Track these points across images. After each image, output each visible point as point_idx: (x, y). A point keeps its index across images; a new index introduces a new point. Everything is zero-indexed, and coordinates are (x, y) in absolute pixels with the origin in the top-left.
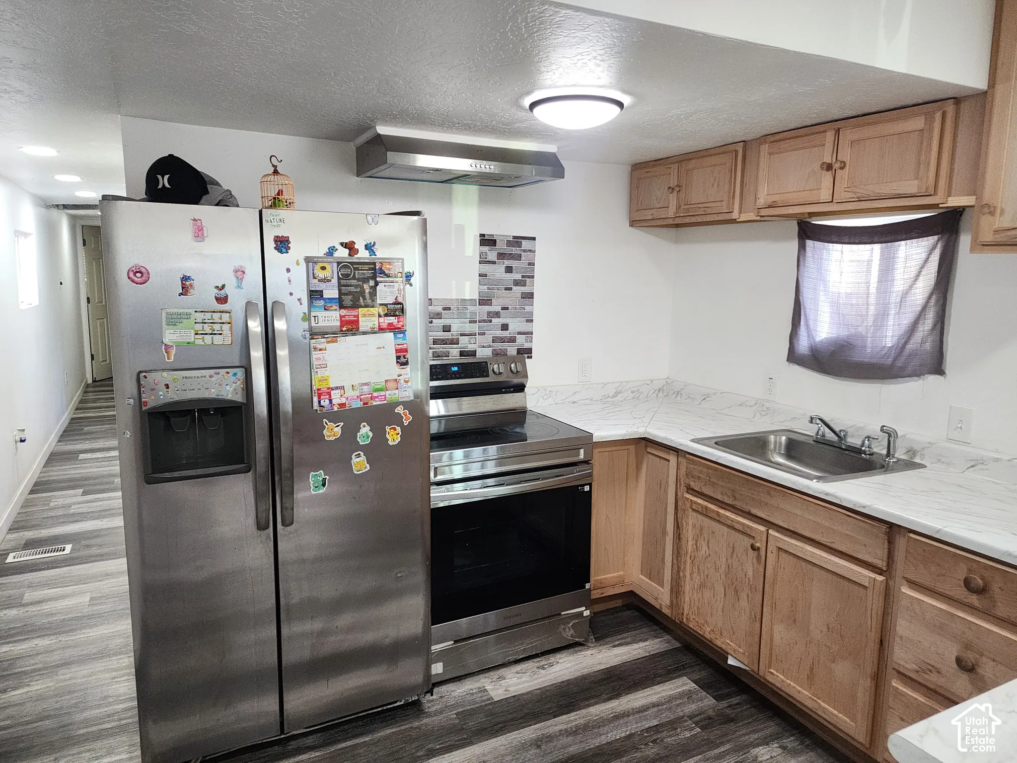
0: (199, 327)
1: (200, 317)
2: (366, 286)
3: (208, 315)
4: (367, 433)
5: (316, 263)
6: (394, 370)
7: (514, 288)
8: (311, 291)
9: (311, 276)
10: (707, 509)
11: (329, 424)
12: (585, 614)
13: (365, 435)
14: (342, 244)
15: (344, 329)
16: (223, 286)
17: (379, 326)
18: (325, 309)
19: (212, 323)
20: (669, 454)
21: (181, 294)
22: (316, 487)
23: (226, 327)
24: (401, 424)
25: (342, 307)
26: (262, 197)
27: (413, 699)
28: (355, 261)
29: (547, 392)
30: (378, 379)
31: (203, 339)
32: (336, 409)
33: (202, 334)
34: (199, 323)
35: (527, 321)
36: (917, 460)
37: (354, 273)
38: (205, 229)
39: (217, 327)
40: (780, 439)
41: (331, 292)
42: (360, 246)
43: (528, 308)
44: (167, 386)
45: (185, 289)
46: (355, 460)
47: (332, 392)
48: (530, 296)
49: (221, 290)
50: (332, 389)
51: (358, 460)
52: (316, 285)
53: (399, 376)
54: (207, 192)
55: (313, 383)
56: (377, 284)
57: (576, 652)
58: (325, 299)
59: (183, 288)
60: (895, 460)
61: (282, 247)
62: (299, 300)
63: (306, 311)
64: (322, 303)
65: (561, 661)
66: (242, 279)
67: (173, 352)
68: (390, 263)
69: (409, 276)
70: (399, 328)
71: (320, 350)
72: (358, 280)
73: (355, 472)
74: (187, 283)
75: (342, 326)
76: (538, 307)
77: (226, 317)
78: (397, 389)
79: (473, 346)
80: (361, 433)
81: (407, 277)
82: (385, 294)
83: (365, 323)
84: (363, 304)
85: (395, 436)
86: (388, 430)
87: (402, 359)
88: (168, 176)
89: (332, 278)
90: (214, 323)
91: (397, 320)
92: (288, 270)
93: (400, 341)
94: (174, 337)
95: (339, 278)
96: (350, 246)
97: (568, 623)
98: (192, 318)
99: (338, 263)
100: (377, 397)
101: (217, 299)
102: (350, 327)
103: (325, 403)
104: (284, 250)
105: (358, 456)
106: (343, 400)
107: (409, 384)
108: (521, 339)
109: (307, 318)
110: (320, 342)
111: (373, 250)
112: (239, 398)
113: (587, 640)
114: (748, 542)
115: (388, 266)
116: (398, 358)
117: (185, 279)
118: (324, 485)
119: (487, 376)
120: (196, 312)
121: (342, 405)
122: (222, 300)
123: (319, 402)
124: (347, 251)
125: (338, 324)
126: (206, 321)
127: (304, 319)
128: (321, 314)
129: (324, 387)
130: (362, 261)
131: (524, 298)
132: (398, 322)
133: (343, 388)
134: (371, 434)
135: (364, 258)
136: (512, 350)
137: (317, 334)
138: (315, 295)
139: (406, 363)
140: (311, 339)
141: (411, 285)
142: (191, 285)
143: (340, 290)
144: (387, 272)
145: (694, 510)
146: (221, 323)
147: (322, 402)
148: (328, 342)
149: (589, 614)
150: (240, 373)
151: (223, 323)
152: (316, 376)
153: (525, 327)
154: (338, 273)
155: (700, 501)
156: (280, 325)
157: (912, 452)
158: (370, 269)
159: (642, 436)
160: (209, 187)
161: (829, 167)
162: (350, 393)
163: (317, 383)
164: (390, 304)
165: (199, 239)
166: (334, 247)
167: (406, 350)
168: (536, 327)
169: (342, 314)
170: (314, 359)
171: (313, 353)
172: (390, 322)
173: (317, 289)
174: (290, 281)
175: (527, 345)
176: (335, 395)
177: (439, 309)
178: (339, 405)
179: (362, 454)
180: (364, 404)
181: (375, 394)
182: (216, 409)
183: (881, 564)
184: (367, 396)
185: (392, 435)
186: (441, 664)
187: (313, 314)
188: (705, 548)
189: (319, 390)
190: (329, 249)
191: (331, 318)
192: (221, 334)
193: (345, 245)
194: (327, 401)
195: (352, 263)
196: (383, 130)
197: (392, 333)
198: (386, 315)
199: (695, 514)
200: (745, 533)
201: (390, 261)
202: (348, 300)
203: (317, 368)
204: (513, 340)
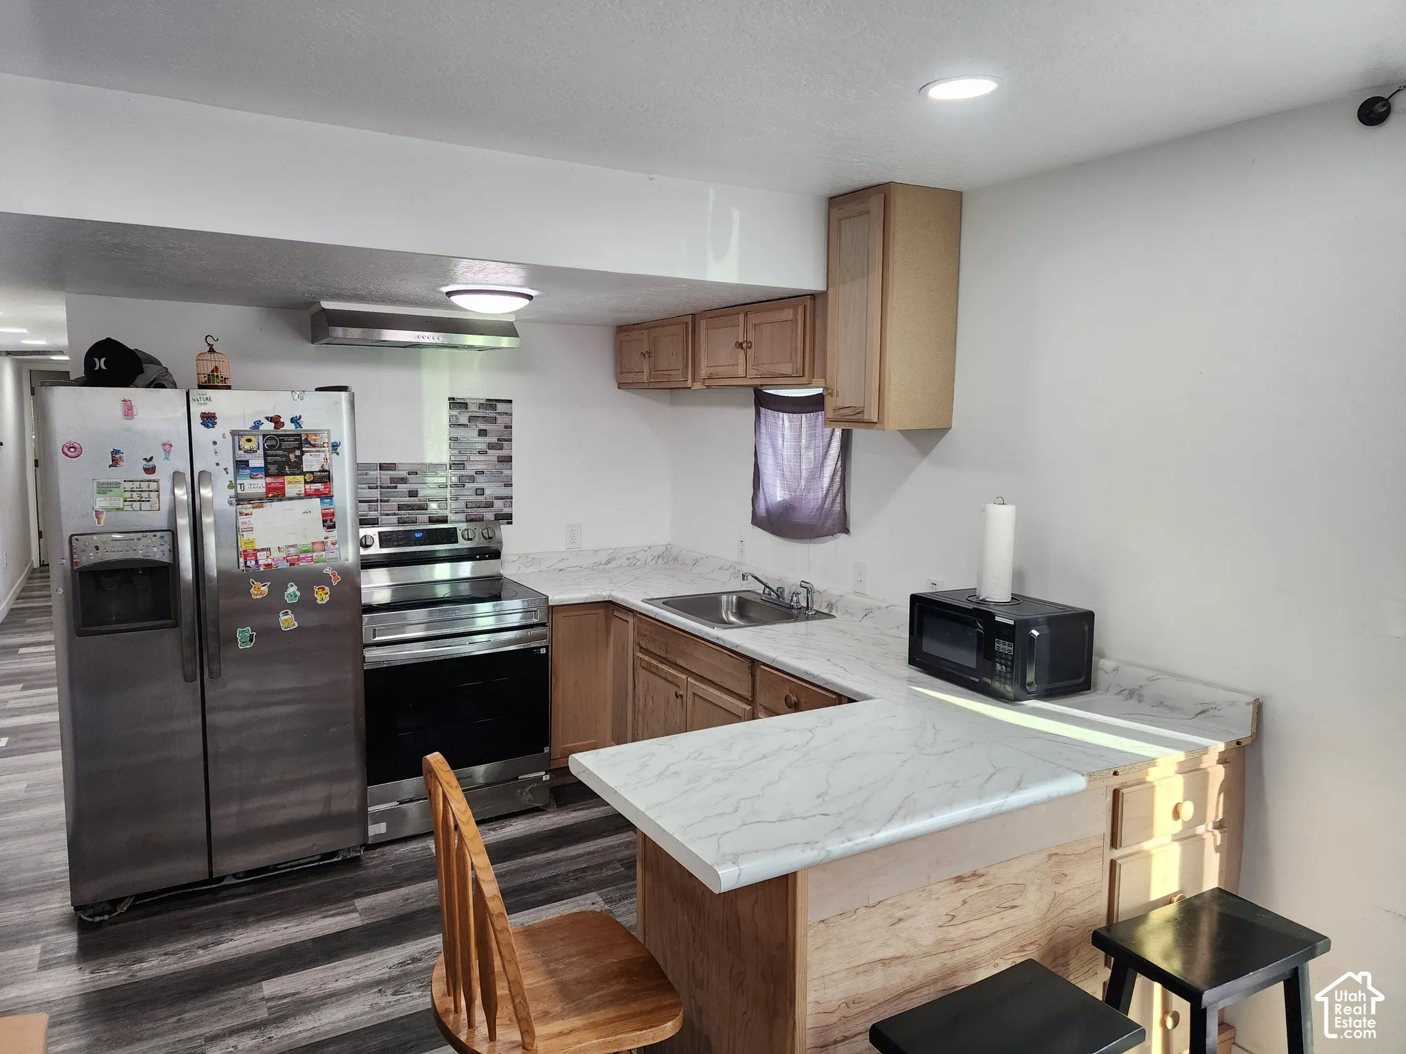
0: (127, 495)
1: (128, 486)
2: (292, 456)
3: (137, 484)
4: (294, 592)
5: (242, 435)
6: (320, 533)
7: (490, 452)
8: (236, 461)
9: (236, 447)
10: (650, 665)
11: (255, 583)
12: (544, 779)
13: (292, 594)
14: (267, 418)
15: (270, 495)
16: (151, 458)
17: (305, 492)
18: (251, 477)
19: (140, 491)
20: (628, 615)
21: (111, 466)
22: (243, 643)
23: (154, 495)
24: (330, 585)
25: (267, 475)
26: (198, 374)
27: (351, 856)
28: (281, 433)
29: (530, 559)
30: (304, 541)
31: (132, 505)
32: (262, 569)
33: (130, 501)
34: (127, 491)
35: (506, 485)
36: (833, 613)
37: (281, 444)
38: (134, 408)
39: (145, 495)
40: (732, 597)
41: (257, 462)
42: (285, 419)
43: (506, 472)
44: (97, 548)
45: (115, 461)
46: (282, 618)
47: (258, 554)
48: (508, 459)
49: (149, 461)
50: (258, 551)
51: (286, 617)
52: (242, 455)
53: (325, 539)
54: (142, 371)
55: (239, 546)
56: (303, 453)
57: (533, 817)
58: (250, 468)
59: (113, 460)
60: (813, 613)
61: (209, 422)
62: (225, 469)
63: (232, 479)
64: (248, 471)
65: (514, 824)
66: (169, 452)
67: (103, 517)
68: (316, 435)
69: (335, 447)
70: (326, 494)
71: (246, 514)
72: (284, 450)
73: (283, 629)
74: (117, 456)
75: (268, 492)
76: (518, 471)
77: (153, 486)
78: (324, 551)
79: (445, 512)
80: (288, 592)
81: (333, 446)
82: (312, 462)
83: (291, 490)
84: (288, 472)
85: (324, 596)
86: (316, 590)
87: (329, 522)
88: (104, 359)
89: (258, 449)
90: (142, 491)
91: (323, 487)
92: (215, 443)
93: (327, 506)
94: (104, 504)
95: (264, 449)
96: (276, 421)
97: (526, 787)
98: (122, 487)
99: (264, 436)
100: (304, 558)
101: (145, 470)
102: (276, 494)
103: (252, 563)
104: (211, 425)
105: (286, 613)
106: (270, 561)
107: (337, 546)
108: (498, 504)
109: (231, 486)
110: (247, 508)
111: (298, 423)
112: (166, 559)
113: (547, 806)
114: (674, 689)
115: (313, 437)
116: (324, 521)
117: (115, 452)
118: (251, 641)
119: (456, 542)
120: (125, 481)
121: (268, 566)
122: (150, 470)
123: (246, 563)
124: (273, 424)
125: (264, 490)
126: (135, 489)
127: (230, 486)
128: (247, 482)
129: (249, 547)
130: (288, 433)
131: (501, 461)
132: (325, 488)
133: (269, 549)
134: (298, 594)
135: (290, 431)
136: (489, 515)
137: (243, 500)
138: (241, 465)
139: (333, 527)
140: (237, 505)
141: (338, 454)
142: (120, 458)
143: (265, 460)
144: (312, 442)
145: (643, 668)
146: (149, 491)
147: (248, 562)
148: (254, 508)
149: (548, 778)
150: (167, 536)
151: (151, 491)
152: (242, 539)
153: (503, 492)
154: (264, 444)
155: (646, 658)
156: (206, 492)
157: (830, 605)
158: (296, 440)
159: (606, 599)
160: (145, 366)
161: (740, 345)
162: (276, 554)
163: (243, 545)
164: (317, 472)
165: (129, 417)
166: (260, 421)
167: (333, 515)
168: (515, 492)
169: (268, 482)
170: (240, 524)
171: (239, 517)
172: (317, 488)
173: (243, 459)
174: (216, 453)
175: (506, 510)
176: (262, 557)
177: (404, 474)
178: (265, 565)
179: (290, 612)
180: (291, 565)
181: (302, 556)
182: (144, 569)
183: (747, 694)
184: (294, 557)
185: (321, 595)
186: (385, 824)
187: (238, 482)
188: (651, 703)
189: (245, 551)
190: (255, 423)
191: (258, 486)
192: (149, 501)
193: (271, 419)
194: (253, 562)
195: (278, 436)
196: (327, 305)
197: (319, 499)
198: (312, 482)
199: (643, 671)
200: (673, 682)
201: (316, 433)
202: (273, 469)
203: (243, 531)
204: (490, 505)
